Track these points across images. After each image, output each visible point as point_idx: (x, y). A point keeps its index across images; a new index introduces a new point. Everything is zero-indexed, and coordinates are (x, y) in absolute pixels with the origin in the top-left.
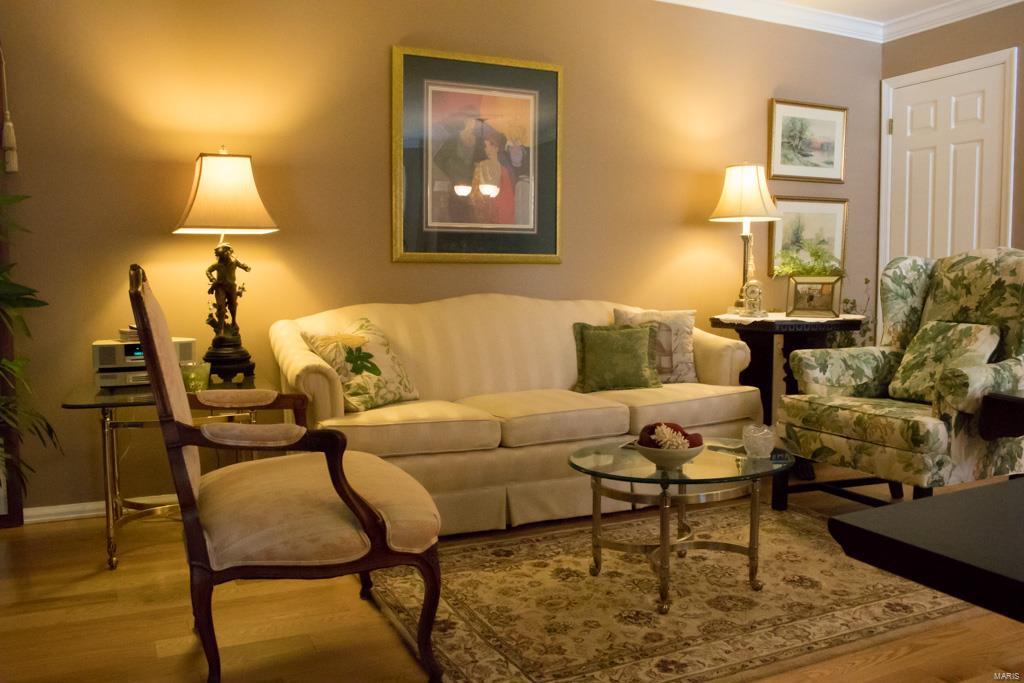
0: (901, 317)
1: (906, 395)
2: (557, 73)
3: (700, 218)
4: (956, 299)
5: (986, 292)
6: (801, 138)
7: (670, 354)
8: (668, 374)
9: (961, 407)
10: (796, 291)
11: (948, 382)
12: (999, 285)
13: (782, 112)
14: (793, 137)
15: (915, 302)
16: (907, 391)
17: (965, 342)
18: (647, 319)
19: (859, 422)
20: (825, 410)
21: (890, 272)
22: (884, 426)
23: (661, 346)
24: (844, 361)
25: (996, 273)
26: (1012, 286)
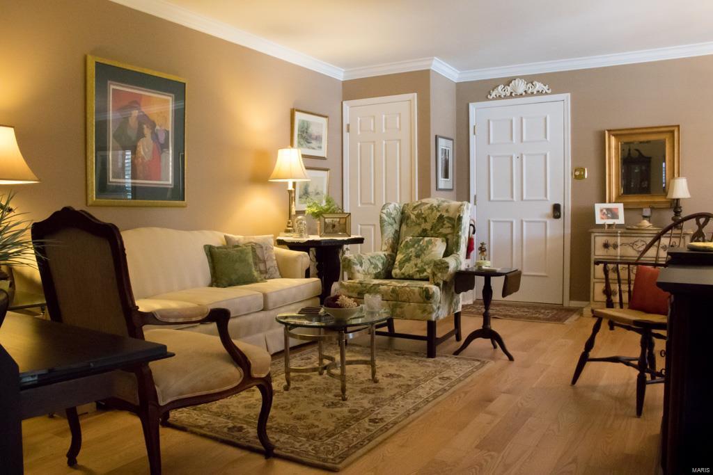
0: (391, 235)
1: (403, 277)
2: (185, 84)
3: (261, 178)
4: (419, 224)
5: (435, 221)
6: (307, 132)
7: (264, 262)
8: (266, 274)
9: (445, 278)
10: (325, 223)
11: (439, 266)
12: (441, 217)
13: (299, 116)
14: (303, 132)
15: (396, 226)
16: (403, 274)
17: (430, 247)
18: (247, 241)
19: (394, 291)
20: (372, 286)
21: (385, 211)
22: (409, 292)
23: (258, 257)
24: (369, 260)
25: (439, 211)
26: (448, 218)
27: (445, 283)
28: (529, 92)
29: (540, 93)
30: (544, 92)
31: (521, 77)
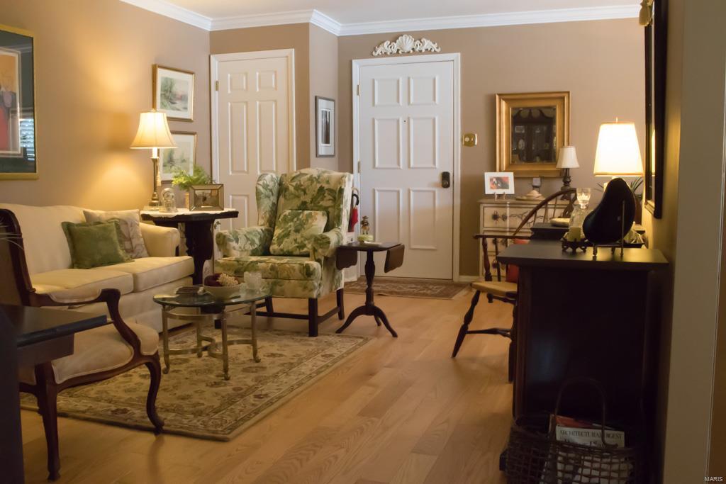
0: (268, 209)
1: (282, 253)
2: (32, 39)
3: (122, 145)
4: (298, 197)
5: (315, 193)
6: (170, 92)
7: (130, 240)
8: (133, 253)
9: (326, 254)
10: (195, 194)
11: (319, 242)
12: (321, 189)
13: (161, 73)
14: (166, 91)
15: (273, 199)
16: (282, 250)
17: (310, 221)
18: (109, 217)
19: (273, 268)
20: (249, 264)
21: (261, 183)
22: (289, 269)
23: (123, 234)
24: (246, 236)
25: (319, 182)
26: (328, 189)
27: (326, 258)
28: (417, 50)
29: (428, 51)
30: (433, 51)
31: (408, 33)
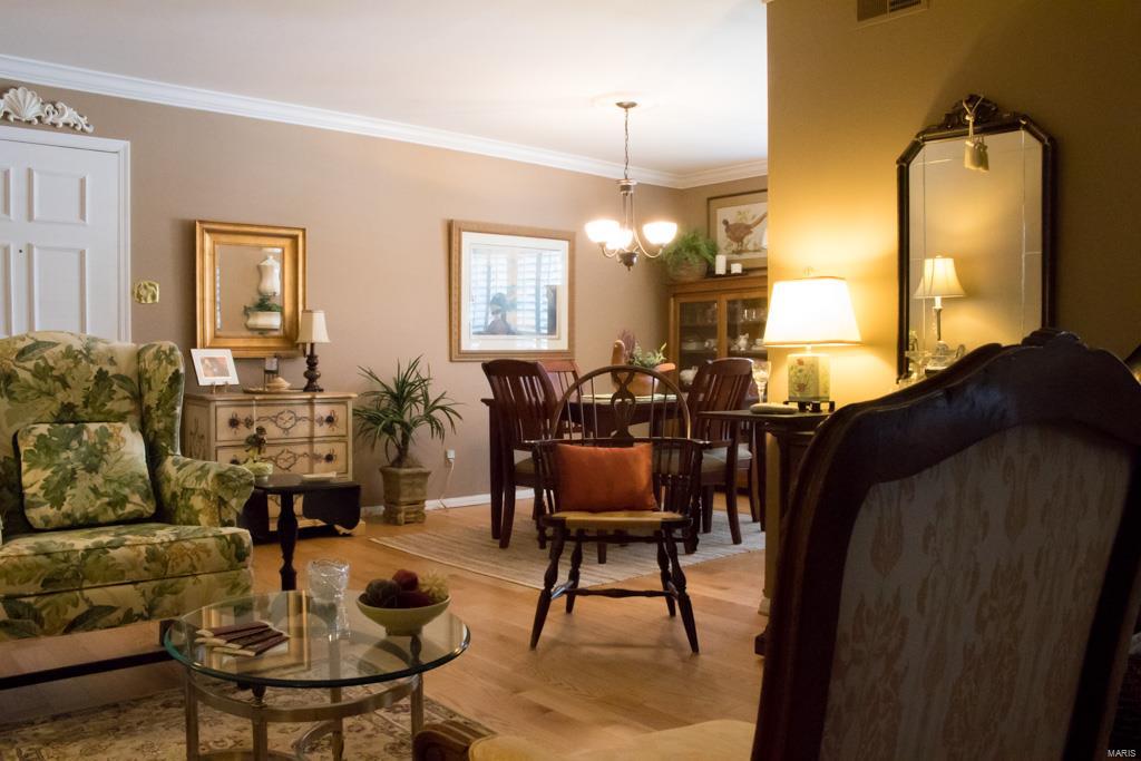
4: (49, 394)
5: (91, 385)
12: (102, 375)
17: (112, 445)
19: (152, 556)
26: (116, 376)
28: (49, 120)
29: (70, 128)
30: (79, 128)
